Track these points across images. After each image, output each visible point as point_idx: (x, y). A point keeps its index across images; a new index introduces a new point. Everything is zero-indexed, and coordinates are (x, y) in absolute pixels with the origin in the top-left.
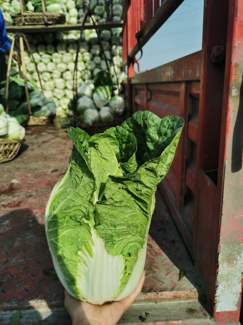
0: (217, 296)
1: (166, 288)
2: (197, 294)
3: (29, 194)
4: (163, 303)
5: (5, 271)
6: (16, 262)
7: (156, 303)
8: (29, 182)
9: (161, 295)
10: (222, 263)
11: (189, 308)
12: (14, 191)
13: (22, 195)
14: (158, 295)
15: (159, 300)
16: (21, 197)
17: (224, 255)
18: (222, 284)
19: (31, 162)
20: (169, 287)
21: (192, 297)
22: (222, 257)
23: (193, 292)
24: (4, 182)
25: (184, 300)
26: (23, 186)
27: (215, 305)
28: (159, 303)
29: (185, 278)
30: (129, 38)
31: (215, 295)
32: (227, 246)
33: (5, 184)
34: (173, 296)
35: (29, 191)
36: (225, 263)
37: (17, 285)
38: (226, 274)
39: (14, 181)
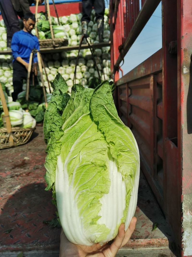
0: (183, 241)
1: (141, 237)
2: (168, 241)
3: (36, 167)
4: (139, 249)
5: (14, 222)
6: (23, 215)
7: (133, 249)
8: (37, 159)
9: (137, 242)
10: (186, 212)
11: (161, 253)
12: (25, 165)
13: (31, 168)
14: (135, 242)
15: (136, 247)
16: (30, 169)
17: (187, 204)
18: (187, 230)
19: (40, 145)
20: (144, 236)
21: (163, 244)
22: (186, 206)
23: (164, 240)
24: (18, 159)
25: (156, 247)
26: (33, 161)
27: (183, 250)
28: (136, 249)
29: (157, 229)
30: (114, 53)
31: (182, 240)
32: (189, 196)
33: (19, 161)
34: (147, 243)
35: (37, 165)
36: (188, 212)
37: (22, 232)
38: (190, 222)
39: (26, 158)
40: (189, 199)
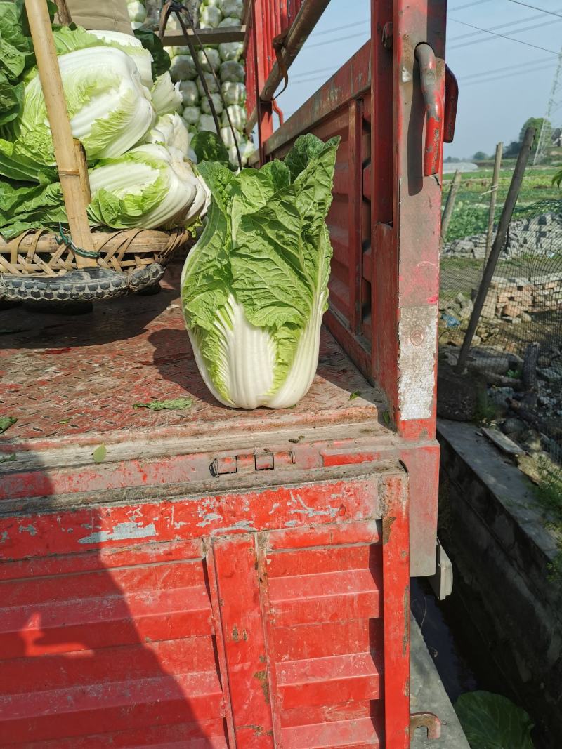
1: (330, 408)
4: (325, 428)
7: (314, 428)
9: (321, 415)
10: (404, 340)
11: (364, 429)
14: (317, 415)
15: (319, 423)
17: (407, 325)
18: (406, 373)
20: (334, 406)
21: (369, 415)
22: (404, 329)
27: (399, 409)
28: (320, 428)
29: (358, 398)
30: (260, 59)
31: (398, 392)
32: (410, 311)
34: (340, 417)
36: (409, 339)
40: (409, 316)
